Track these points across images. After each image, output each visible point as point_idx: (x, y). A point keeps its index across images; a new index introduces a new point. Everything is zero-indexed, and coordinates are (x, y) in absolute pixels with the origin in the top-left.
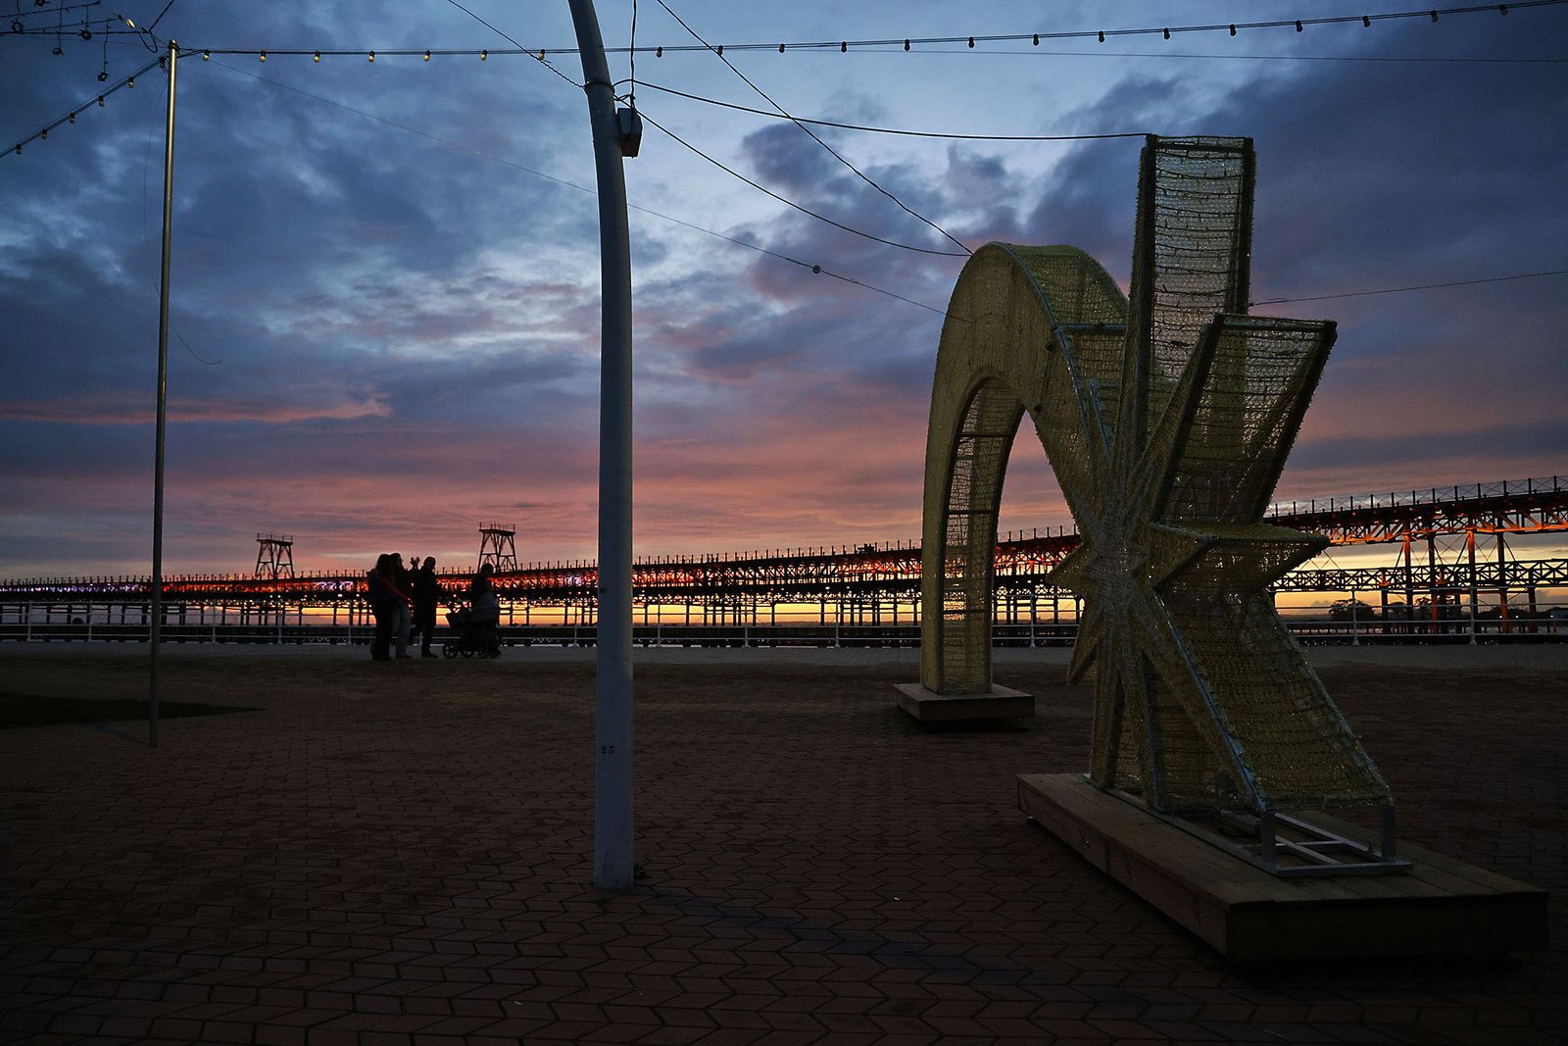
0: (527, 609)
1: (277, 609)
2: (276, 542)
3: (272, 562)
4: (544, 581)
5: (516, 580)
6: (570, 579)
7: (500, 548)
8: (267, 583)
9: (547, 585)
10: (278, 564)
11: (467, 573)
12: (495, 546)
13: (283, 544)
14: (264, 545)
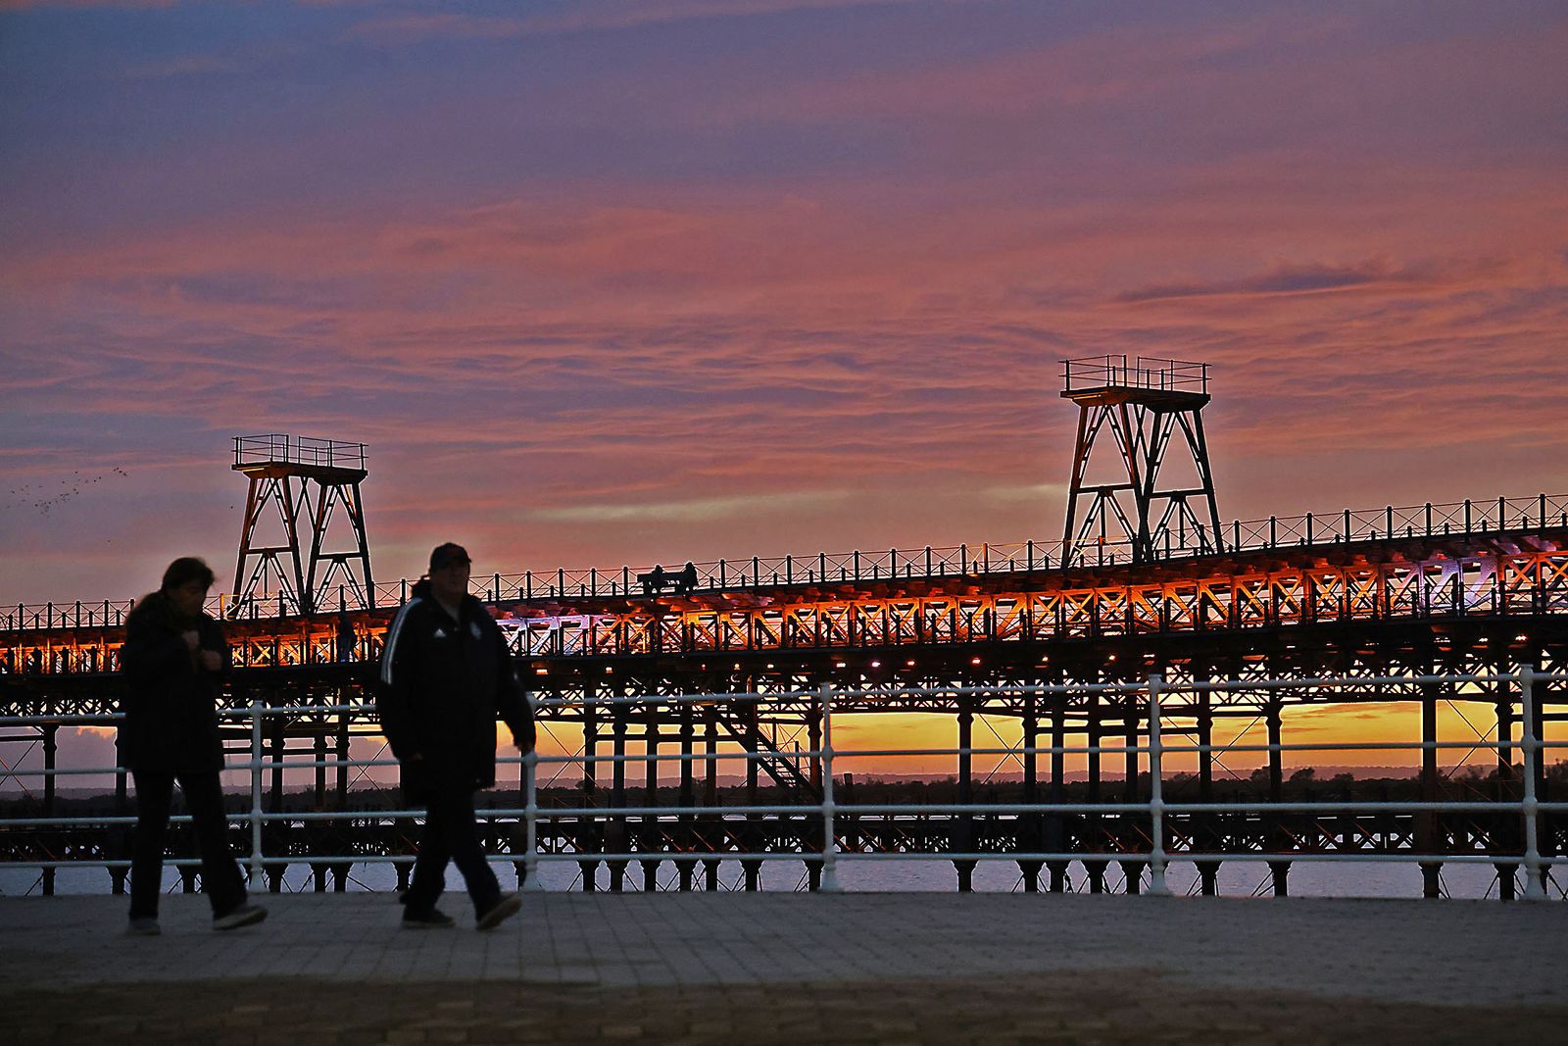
0: (1271, 711)
1: (318, 729)
2: (304, 471)
3: (294, 547)
4: (1331, 592)
5: (1218, 589)
6: (1442, 582)
7: (1151, 462)
8: (280, 627)
9: (1345, 609)
10: (315, 555)
11: (1021, 567)
12: (1131, 451)
13: (329, 477)
14: (264, 485)
